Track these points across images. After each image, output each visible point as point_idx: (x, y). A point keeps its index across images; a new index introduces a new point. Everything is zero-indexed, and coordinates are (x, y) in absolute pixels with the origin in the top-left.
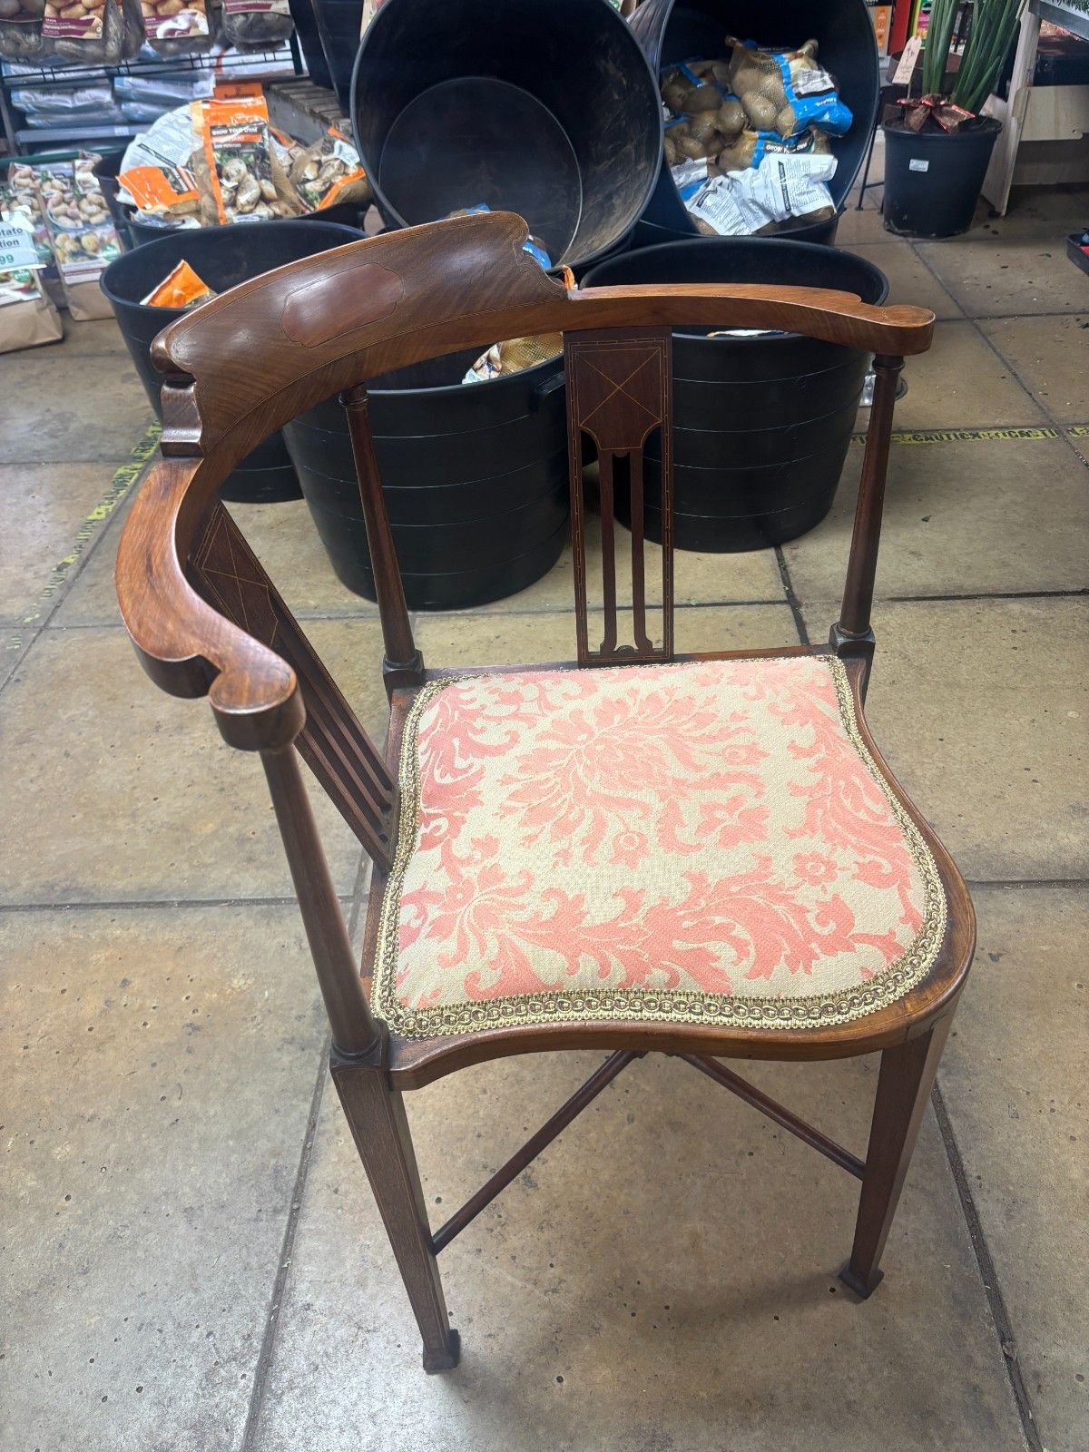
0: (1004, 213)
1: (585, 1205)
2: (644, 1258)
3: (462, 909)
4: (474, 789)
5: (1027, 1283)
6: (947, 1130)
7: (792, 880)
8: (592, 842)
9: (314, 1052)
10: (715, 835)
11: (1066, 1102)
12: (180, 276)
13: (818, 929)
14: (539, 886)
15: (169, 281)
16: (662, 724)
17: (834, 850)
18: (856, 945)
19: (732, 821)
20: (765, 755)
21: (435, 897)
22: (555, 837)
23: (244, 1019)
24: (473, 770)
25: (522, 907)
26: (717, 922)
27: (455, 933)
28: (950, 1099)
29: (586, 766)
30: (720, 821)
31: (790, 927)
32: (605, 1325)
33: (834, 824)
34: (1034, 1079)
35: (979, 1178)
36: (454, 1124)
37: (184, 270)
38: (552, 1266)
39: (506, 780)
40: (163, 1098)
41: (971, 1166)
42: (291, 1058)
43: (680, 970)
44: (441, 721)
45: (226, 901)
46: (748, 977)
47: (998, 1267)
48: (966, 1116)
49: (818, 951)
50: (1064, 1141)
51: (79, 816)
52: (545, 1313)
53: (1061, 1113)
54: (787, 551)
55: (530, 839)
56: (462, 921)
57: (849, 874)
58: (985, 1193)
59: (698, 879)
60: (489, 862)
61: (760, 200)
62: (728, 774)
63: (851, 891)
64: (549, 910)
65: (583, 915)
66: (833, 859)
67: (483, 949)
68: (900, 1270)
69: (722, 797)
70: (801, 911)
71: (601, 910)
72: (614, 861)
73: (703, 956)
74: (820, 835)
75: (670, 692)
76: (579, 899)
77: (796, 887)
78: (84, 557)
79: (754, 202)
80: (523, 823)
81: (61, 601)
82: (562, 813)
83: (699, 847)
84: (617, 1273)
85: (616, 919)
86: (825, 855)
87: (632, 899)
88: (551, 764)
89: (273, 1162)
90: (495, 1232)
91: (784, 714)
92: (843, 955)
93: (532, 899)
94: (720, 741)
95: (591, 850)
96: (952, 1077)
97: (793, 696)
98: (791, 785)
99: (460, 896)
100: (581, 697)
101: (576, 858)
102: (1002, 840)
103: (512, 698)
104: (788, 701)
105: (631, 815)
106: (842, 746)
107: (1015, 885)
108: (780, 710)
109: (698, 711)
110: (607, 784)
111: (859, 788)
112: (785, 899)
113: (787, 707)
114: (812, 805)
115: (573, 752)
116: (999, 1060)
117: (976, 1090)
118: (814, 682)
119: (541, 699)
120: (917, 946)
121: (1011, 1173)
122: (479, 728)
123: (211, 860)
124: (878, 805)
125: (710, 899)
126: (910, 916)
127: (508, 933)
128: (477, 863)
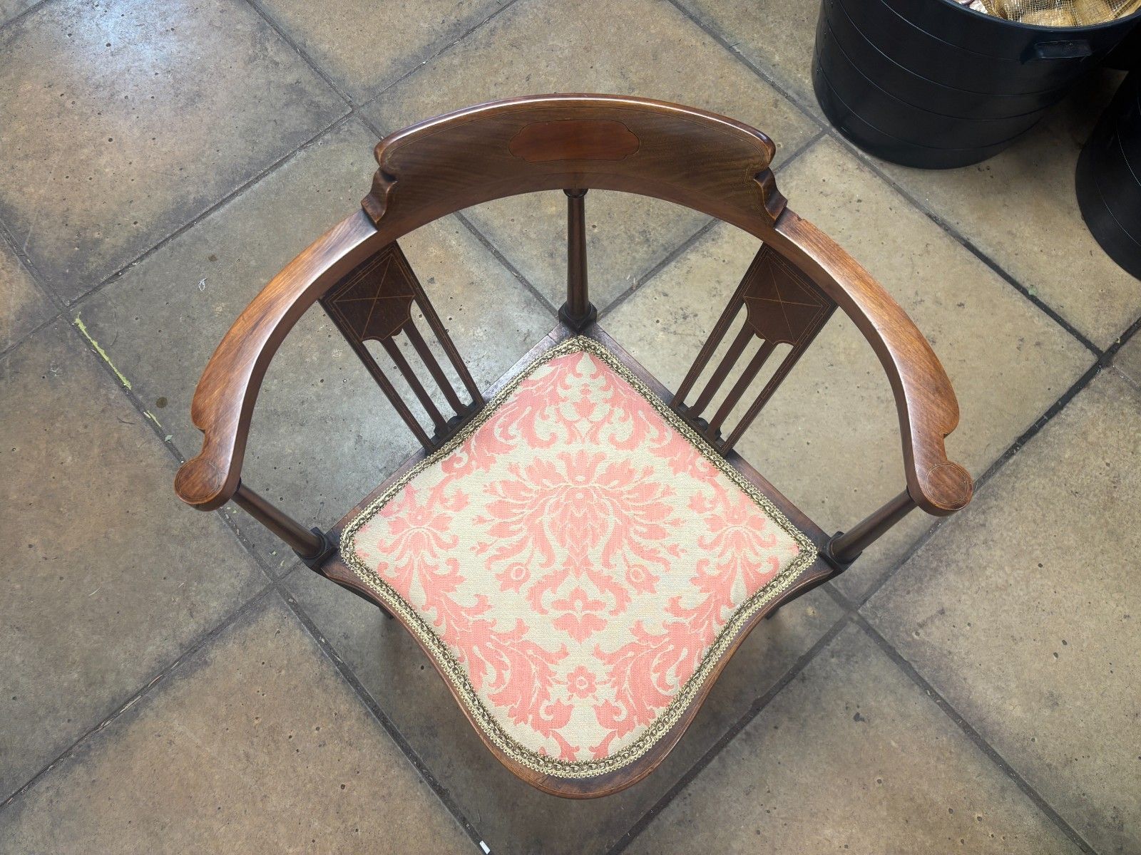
3: (413, 527)
4: (496, 456)
7: (561, 676)
8: (503, 553)
10: (559, 614)
11: (782, 816)
13: (542, 711)
14: (452, 553)
16: (630, 513)
17: (604, 682)
18: (551, 736)
19: (579, 615)
20: (653, 592)
21: (413, 504)
22: (492, 532)
24: (511, 442)
25: (435, 556)
26: (502, 659)
27: (397, 537)
28: (728, 752)
29: (558, 502)
30: (573, 609)
31: (530, 698)
33: (629, 668)
34: (782, 790)
35: (690, 795)
39: (513, 469)
41: (694, 786)
43: (467, 659)
44: (541, 384)
46: (489, 696)
48: (724, 766)
49: (530, 720)
50: (752, 828)
53: (770, 817)
57: (595, 702)
59: (521, 628)
60: (450, 513)
62: (615, 584)
63: (583, 710)
64: (444, 570)
65: (454, 589)
66: (597, 686)
67: (398, 559)
69: (593, 593)
70: (545, 695)
71: (463, 597)
73: (481, 666)
74: (610, 668)
75: (667, 492)
76: (461, 580)
77: (558, 682)
80: (489, 506)
82: (509, 520)
83: (543, 612)
85: (462, 608)
86: (597, 680)
88: (544, 481)
91: (703, 574)
92: (539, 734)
93: (443, 555)
94: (642, 557)
95: (497, 558)
96: (744, 743)
97: (728, 566)
98: (639, 624)
99: (419, 518)
100: (619, 446)
101: (484, 556)
102: (971, 666)
103: (585, 408)
104: (719, 567)
105: (539, 557)
106: (710, 624)
107: (935, 696)
108: (705, 569)
109: (660, 523)
110: (553, 525)
111: (678, 658)
112: (546, 682)
113: (711, 571)
114: (632, 646)
115: (565, 484)
116: (779, 763)
117: (746, 762)
118: (759, 565)
119: (597, 426)
120: (586, 764)
121: (707, 810)
122: (546, 413)
123: (533, 236)
124: (677, 676)
125: (513, 645)
126: (600, 750)
127: (416, 562)
128: (445, 507)
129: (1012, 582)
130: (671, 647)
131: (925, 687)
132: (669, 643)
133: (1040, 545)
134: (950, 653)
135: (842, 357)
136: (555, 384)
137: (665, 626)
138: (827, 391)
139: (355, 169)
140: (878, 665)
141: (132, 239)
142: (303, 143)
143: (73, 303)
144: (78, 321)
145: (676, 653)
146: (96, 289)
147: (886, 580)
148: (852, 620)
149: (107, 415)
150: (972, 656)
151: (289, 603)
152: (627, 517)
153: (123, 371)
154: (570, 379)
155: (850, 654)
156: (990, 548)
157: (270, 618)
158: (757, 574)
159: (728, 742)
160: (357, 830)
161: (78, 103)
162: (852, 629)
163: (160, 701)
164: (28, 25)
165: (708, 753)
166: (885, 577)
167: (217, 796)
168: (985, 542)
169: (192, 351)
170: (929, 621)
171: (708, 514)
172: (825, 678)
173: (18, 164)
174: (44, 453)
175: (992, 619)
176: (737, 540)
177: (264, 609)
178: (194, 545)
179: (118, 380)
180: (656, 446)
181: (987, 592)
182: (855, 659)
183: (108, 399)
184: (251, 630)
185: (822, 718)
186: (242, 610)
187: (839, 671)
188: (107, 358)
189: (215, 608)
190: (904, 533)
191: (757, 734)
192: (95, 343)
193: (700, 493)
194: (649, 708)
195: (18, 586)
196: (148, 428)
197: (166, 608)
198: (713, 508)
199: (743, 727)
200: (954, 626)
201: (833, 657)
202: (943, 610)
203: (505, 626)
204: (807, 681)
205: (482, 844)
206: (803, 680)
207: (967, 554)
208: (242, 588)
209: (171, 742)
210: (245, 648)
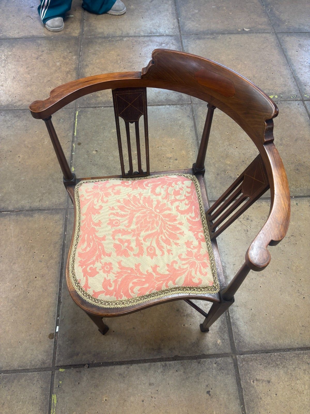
3: (99, 190)
4: (139, 188)
5: (102, 375)
6: (145, 361)
7: (103, 261)
8: (117, 214)
10: (117, 242)
11: (155, 403)
13: (89, 267)
14: (103, 205)
16: (164, 231)
17: (114, 273)
18: (85, 277)
19: (123, 248)
20: (152, 258)
22: (119, 207)
24: (146, 187)
25: (98, 202)
26: (91, 244)
27: (93, 190)
28: (154, 365)
29: (145, 212)
30: (123, 245)
31: (89, 260)
33: (125, 275)
34: (162, 394)
35: (131, 368)
39: (141, 194)
41: (134, 366)
46: (79, 252)
47: (106, 368)
48: (149, 368)
49: (83, 268)
50: (142, 398)
53: (151, 400)
55: (119, 201)
56: (96, 191)
57: (106, 277)
58: (126, 369)
59: (104, 238)
60: (112, 193)
62: (142, 247)
63: (101, 276)
64: (97, 207)
65: (95, 214)
66: (111, 273)
67: (88, 196)
69: (133, 245)
70: (93, 263)
71: (95, 218)
72: (110, 220)
73: (84, 242)
74: (119, 270)
75: (182, 233)
76: (99, 213)
77: (101, 263)
80: (124, 199)
82: (127, 207)
83: (114, 239)
85: (93, 221)
86: (112, 271)
87: (98, 224)
88: (146, 204)
91: (172, 265)
92: (82, 274)
93: (100, 203)
94: (157, 246)
95: (114, 214)
96: (162, 367)
97: (183, 269)
98: (139, 264)
99: (103, 189)
100: (178, 210)
101: (111, 211)
103: (177, 193)
104: (180, 267)
105: (126, 223)
106: (162, 283)
107: (244, 409)
108: (174, 265)
109: (171, 240)
110: (138, 217)
111: (143, 286)
112: (97, 259)
113: (176, 267)
114: (132, 269)
115: (151, 208)
116: (169, 384)
117: (158, 374)
118: (194, 278)
119: (176, 200)
120: (89, 295)
121: (132, 378)
122: (164, 186)
123: (216, 166)
124: (139, 291)
125: (97, 242)
126: (96, 294)
127: (92, 200)
128: (112, 191)
129: (305, 392)
130: (144, 280)
131: (242, 403)
132: (144, 278)
134: (261, 398)
135: (294, 268)
136: (173, 181)
137: (147, 272)
138: (280, 275)
139: (179, 118)
140: (230, 381)
141: (107, 101)
142: (170, 104)
143: (80, 107)
144: (77, 112)
145: (144, 283)
146: (88, 107)
147: (255, 353)
148: (232, 357)
149: (64, 138)
150: (268, 406)
151: (66, 217)
152: (162, 231)
153: (77, 131)
154: (179, 183)
155: (223, 368)
156: (305, 374)
157: (57, 217)
158: (191, 280)
159: (157, 362)
160: (29, 293)
161: (122, 63)
162: (230, 360)
163: (13, 217)
164: (125, 39)
165: (147, 359)
166: (256, 352)
167: (4, 253)
168: (305, 370)
169: (98, 136)
170: (261, 381)
171: (189, 250)
172: (207, 369)
173: (95, 68)
174: (42, 137)
175: (287, 400)
176: (192, 265)
177: (58, 213)
178: (56, 184)
179: (74, 132)
180: (191, 219)
181: (292, 388)
182: (223, 371)
183: (68, 135)
184: (50, 216)
185: (195, 382)
186: (53, 209)
187: (214, 371)
188: (76, 125)
189: (46, 204)
190: (275, 343)
191: (169, 367)
192: (76, 120)
193: (192, 242)
194: (122, 294)
195: (7, 164)
196: (71, 148)
197: (35, 195)
198: (193, 249)
199: (166, 361)
200: (270, 390)
201: (215, 364)
202: (270, 381)
203: (100, 235)
204: (200, 364)
205: (58, 327)
206: (199, 363)
207: (294, 369)
208: (58, 204)
209: (6, 230)
210: (45, 220)
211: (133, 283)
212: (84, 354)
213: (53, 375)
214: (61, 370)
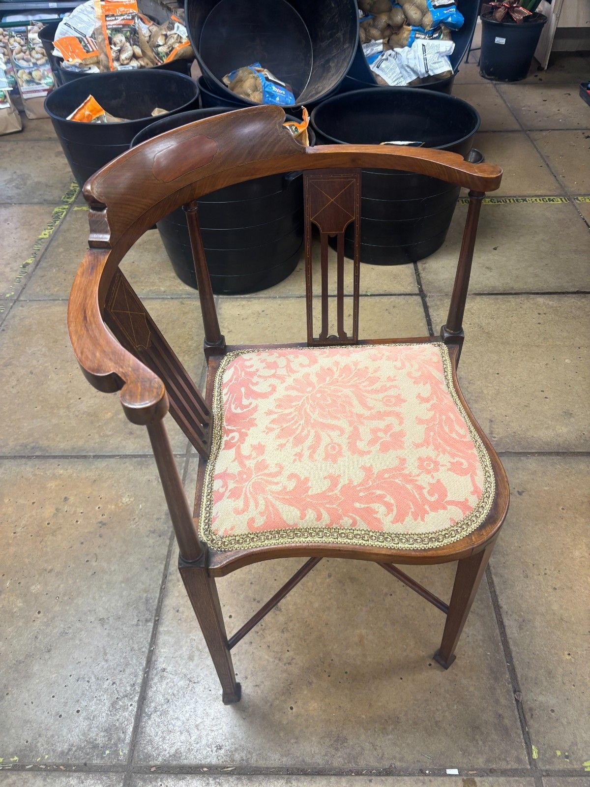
0: (546, 68)
1: (305, 620)
2: (335, 647)
3: (246, 484)
4: (252, 417)
5: (528, 663)
6: (491, 584)
7: (416, 471)
8: (313, 448)
9: (166, 538)
10: (377, 446)
11: (553, 570)
12: (89, 103)
13: (429, 498)
14: (286, 473)
15: (83, 107)
16: (352, 382)
17: (438, 455)
18: (447, 506)
19: (387, 438)
20: (405, 401)
21: (232, 476)
22: (295, 445)
23: (129, 520)
24: (252, 406)
25: (277, 483)
26: (377, 494)
27: (243, 496)
28: (494, 567)
29: (311, 406)
30: (381, 438)
31: (415, 496)
32: (315, 681)
33: (439, 440)
34: (537, 558)
36: (239, 577)
37: (91, 100)
38: (288, 651)
39: (269, 413)
40: (87, 561)
42: (154, 541)
43: (358, 518)
44: (235, 377)
45: (118, 456)
46: (393, 522)
47: (514, 654)
48: (502, 576)
49: (428, 509)
50: (550, 590)
51: (39, 407)
52: (285, 675)
53: (549, 576)
54: (420, 265)
55: (282, 446)
56: (246, 491)
57: (446, 468)
58: (509, 616)
60: (260, 458)
61: (412, 66)
62: (385, 412)
63: (445, 476)
64: (291, 485)
65: (309, 488)
66: (437, 460)
67: (257, 506)
68: (464, 655)
69: (382, 424)
70: (420, 488)
71: (317, 486)
72: (326, 459)
73: (370, 511)
74: (431, 447)
75: (356, 364)
76: (307, 479)
77: (418, 475)
78: (38, 260)
79: (408, 66)
80: (278, 437)
81: (25, 285)
82: (298, 432)
83: (369, 452)
84: (321, 655)
85: (325, 491)
86: (434, 457)
87: (334, 480)
88: (293, 404)
89: (145, 595)
90: (259, 633)
91: (415, 378)
92: (441, 512)
93: (282, 479)
94: (382, 393)
95: (313, 453)
97: (420, 368)
98: (418, 419)
99: (245, 476)
100: (309, 365)
101: (305, 457)
102: (527, 430)
103: (272, 366)
104: (417, 371)
105: (334, 434)
106: (445, 396)
107: (533, 454)
108: (413, 375)
109: (370, 375)
110: (322, 416)
111: (453, 420)
112: (412, 482)
113: (417, 374)
114: (428, 430)
115: (304, 398)
116: (520, 547)
117: (507, 563)
118: (432, 360)
119: (288, 367)
120: (479, 507)
121: (523, 606)
122: (255, 382)
123: (110, 433)
124: (462, 429)
125: (374, 481)
126: (476, 491)
127: (270, 497)
128: (254, 458)
130: (444, 417)
131: (525, 454)
132: (440, 416)
133: (487, 367)
134: (514, 433)
137: (430, 410)
145: (449, 418)
151: (153, 773)
152: (353, 385)
154: (248, 363)
170: (492, 429)
175: (510, 406)
180: (326, 355)
181: (495, 399)
194: (470, 452)
198: (383, 355)
200: (502, 422)
202: (490, 420)
203: (358, 477)
205: (449, 771)
211: (451, 431)
212: (497, 701)
213: (548, 774)
214: (535, 756)
